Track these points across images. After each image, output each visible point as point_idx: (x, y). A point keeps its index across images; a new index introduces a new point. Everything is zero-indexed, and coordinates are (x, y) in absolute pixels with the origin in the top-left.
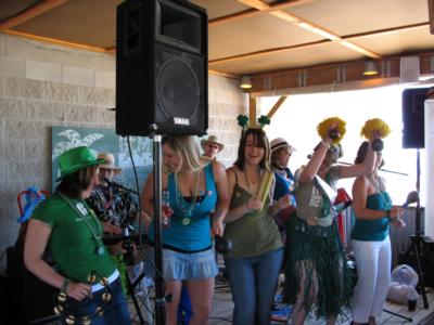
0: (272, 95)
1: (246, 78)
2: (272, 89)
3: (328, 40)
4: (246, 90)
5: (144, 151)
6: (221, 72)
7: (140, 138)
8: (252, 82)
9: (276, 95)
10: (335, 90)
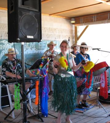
0: (83, 25)
1: (73, 19)
2: (83, 23)
3: (101, 3)
4: (73, 24)
5: (33, 48)
6: (63, 17)
7: (31, 43)
8: (75, 20)
9: (85, 25)
10: (107, 23)
